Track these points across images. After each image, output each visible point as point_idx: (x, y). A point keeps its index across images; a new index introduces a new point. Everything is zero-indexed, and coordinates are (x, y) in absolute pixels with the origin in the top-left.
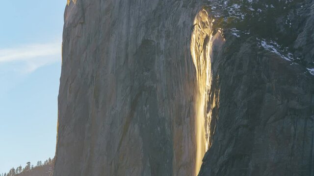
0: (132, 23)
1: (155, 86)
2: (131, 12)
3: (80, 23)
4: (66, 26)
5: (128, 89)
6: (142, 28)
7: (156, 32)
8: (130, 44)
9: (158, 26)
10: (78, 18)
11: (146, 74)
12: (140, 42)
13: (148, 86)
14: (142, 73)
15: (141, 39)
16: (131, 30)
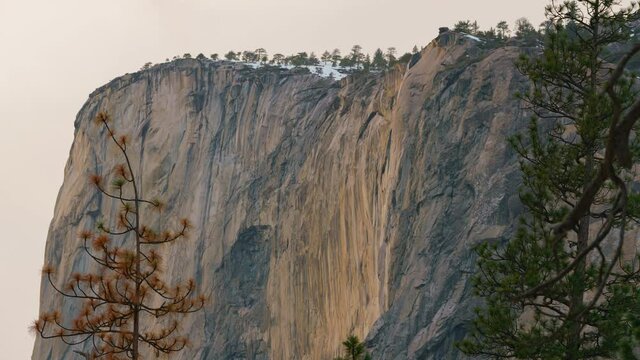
0: (217, 195)
1: (266, 339)
2: (215, 168)
3: (89, 213)
4: (56, 225)
5: (199, 354)
6: (241, 202)
7: (273, 202)
8: (207, 245)
9: (281, 185)
10: (86, 200)
11: (244, 313)
12: (232, 236)
13: (248, 342)
14: (236, 312)
15: (238, 228)
16: (213, 211)
